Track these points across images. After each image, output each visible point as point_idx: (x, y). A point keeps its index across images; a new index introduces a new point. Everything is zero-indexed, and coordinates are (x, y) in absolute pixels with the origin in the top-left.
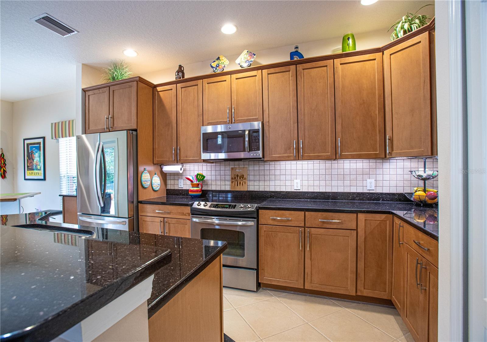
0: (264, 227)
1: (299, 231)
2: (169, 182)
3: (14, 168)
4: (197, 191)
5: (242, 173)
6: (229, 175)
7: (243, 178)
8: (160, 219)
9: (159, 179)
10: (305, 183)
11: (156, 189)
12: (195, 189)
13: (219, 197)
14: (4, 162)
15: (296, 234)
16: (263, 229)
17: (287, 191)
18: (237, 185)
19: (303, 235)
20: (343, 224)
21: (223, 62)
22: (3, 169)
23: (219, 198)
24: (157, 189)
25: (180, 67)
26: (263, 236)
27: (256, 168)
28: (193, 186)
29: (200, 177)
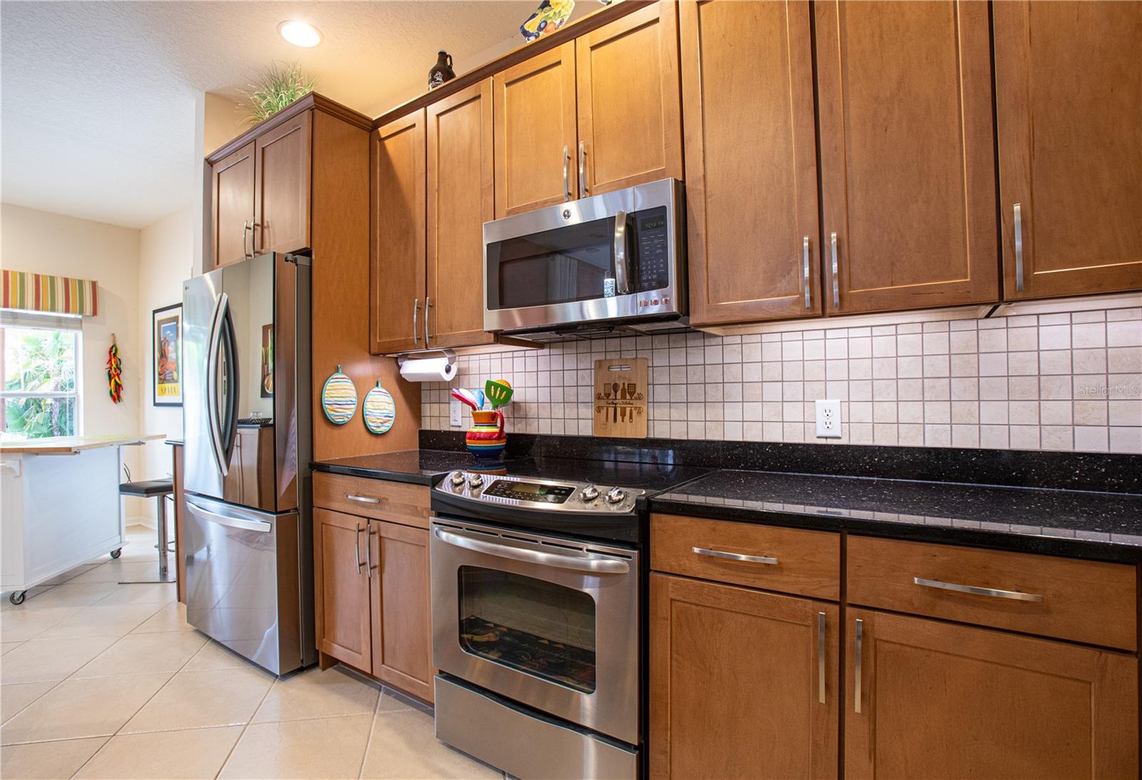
0: (670, 584)
1: (815, 616)
2: (427, 409)
3: (139, 379)
4: (489, 437)
5: (629, 380)
6: (591, 386)
7: (631, 394)
8: (358, 520)
9: (391, 399)
10: (862, 412)
11: (378, 430)
12: (485, 430)
13: (616, 461)
14: (117, 365)
15: (803, 628)
16: (666, 591)
17: (786, 441)
18: (615, 420)
19: (835, 642)
20: (1048, 611)
21: (557, 12)
22: (115, 380)
23: (616, 465)
24: (383, 429)
25: (443, 56)
26: (665, 619)
27: (678, 358)
28: (479, 419)
29: (498, 392)
